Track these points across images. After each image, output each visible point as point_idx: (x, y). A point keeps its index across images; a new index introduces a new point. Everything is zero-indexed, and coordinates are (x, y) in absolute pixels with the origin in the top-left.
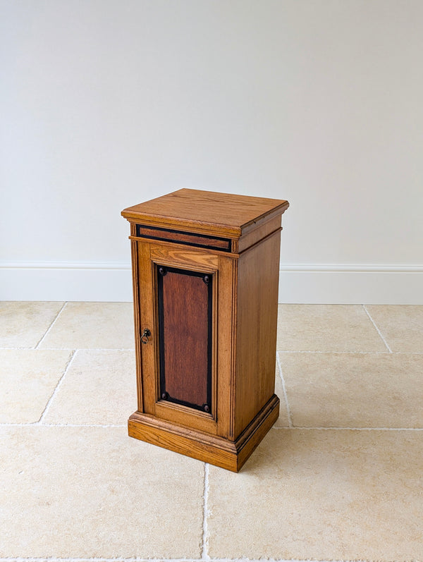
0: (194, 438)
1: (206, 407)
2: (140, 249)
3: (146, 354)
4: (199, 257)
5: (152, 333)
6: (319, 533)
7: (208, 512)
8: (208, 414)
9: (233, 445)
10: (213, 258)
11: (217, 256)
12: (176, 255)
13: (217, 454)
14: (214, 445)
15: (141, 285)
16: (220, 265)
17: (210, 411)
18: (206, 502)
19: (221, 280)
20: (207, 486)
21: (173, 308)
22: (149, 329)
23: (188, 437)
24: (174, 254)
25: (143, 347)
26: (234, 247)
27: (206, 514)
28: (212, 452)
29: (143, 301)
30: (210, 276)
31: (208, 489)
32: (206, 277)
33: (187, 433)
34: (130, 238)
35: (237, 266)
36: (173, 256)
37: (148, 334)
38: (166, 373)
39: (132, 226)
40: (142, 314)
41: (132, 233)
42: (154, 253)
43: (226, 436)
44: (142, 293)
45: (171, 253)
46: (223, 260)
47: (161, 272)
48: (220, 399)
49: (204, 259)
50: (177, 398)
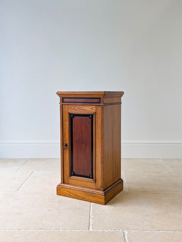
0: (86, 191)
1: (91, 176)
2: (64, 108)
3: (65, 155)
4: (88, 108)
5: (68, 145)
6: (142, 222)
7: (92, 217)
8: (91, 179)
9: (103, 192)
10: (93, 107)
11: (95, 106)
12: (78, 108)
13: (96, 197)
14: (94, 193)
15: (64, 124)
16: (96, 110)
17: (92, 178)
18: (91, 214)
19: (97, 116)
20: (91, 209)
21: (77, 132)
22: (67, 143)
23: (83, 191)
24: (77, 108)
25: (64, 152)
26: (102, 101)
27: (91, 217)
28: (93, 196)
29: (64, 130)
30: (92, 115)
31: (92, 210)
32: (91, 116)
33: (83, 189)
34: (59, 104)
35: (103, 109)
36: (77, 109)
37: (66, 145)
38: (74, 162)
39: (60, 99)
40: (64, 137)
41: (60, 101)
42: (69, 109)
43: (100, 189)
44: (64, 127)
45: (76, 108)
46: (98, 107)
47: (72, 116)
48: (97, 171)
49: (89, 108)
50: (78, 174)
